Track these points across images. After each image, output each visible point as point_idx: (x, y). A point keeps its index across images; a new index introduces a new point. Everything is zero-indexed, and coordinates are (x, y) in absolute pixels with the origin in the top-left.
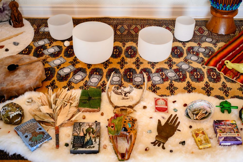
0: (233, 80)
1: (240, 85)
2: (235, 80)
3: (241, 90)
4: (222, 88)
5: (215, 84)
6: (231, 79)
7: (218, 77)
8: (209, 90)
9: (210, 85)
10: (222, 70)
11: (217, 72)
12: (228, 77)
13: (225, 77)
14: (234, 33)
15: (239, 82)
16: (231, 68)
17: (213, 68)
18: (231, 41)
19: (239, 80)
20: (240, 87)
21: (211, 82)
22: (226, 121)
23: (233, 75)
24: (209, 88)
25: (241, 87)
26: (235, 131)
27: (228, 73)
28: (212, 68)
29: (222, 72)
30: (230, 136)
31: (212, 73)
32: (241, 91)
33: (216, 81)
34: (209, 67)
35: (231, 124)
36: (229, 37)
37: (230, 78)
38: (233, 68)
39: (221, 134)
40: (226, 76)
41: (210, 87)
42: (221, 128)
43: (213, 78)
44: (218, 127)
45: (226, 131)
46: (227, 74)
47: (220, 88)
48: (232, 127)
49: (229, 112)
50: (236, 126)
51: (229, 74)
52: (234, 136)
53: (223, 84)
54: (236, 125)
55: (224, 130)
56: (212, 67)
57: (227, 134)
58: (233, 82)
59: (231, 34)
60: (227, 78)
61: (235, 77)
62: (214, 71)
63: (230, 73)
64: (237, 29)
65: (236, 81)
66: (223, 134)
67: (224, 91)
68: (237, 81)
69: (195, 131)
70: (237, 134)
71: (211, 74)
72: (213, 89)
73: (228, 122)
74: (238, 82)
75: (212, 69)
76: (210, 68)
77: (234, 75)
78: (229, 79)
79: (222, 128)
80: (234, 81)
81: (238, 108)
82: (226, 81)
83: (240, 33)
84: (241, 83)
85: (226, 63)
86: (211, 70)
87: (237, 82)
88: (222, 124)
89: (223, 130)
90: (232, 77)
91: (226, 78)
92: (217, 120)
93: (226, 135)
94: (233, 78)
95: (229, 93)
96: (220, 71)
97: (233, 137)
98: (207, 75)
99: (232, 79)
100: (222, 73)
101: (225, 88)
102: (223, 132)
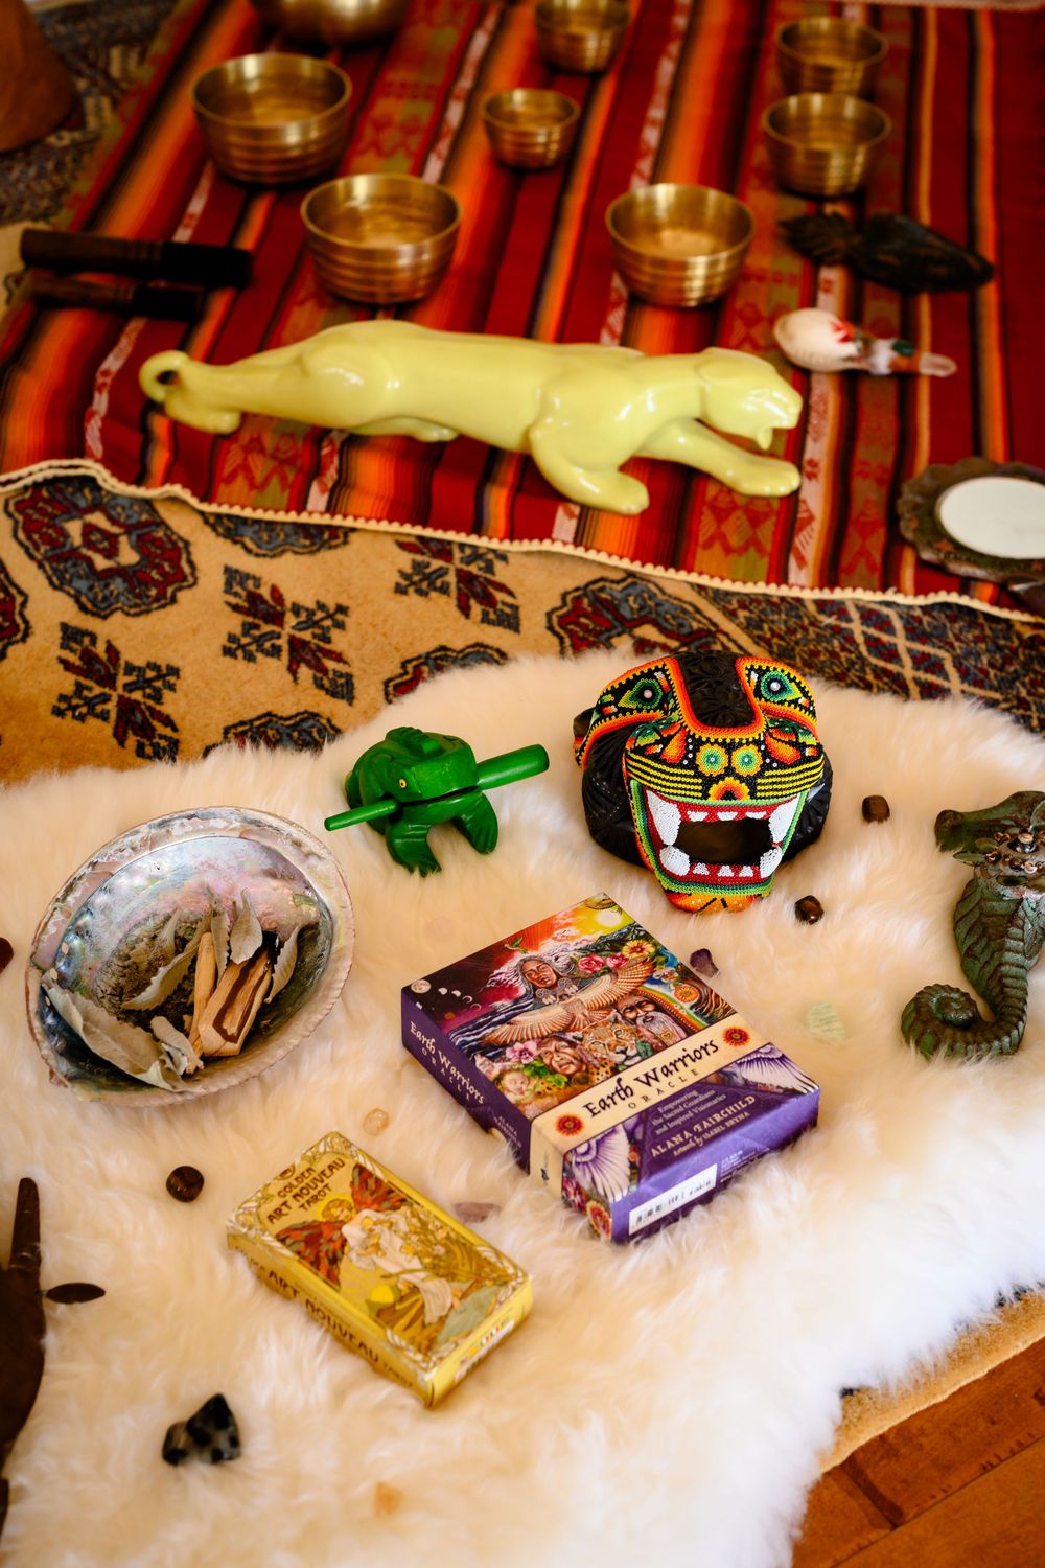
0: (304, 518)
1: (403, 546)
2: (326, 520)
3: (432, 586)
4: (246, 633)
5: (160, 621)
6: (281, 517)
7: (158, 543)
8: (137, 696)
9: (119, 644)
10: (159, 458)
11: (114, 496)
12: (248, 513)
13: (219, 516)
14: (73, 116)
15: (373, 525)
16: (226, 422)
17: (56, 479)
18: (83, 186)
19: (359, 501)
20: (405, 560)
21: (118, 617)
22: (528, 937)
23: (283, 478)
24: (122, 679)
25: (419, 558)
26: (685, 1008)
27: (227, 470)
28: (47, 482)
29: (168, 478)
30: (668, 1086)
31: (74, 528)
32: (434, 594)
33: (153, 592)
34: (13, 475)
35: (596, 949)
36: (50, 166)
37: (270, 516)
38: (245, 417)
39: (574, 1107)
40: (224, 509)
41: (130, 669)
42: (532, 1046)
43: (108, 574)
44: (495, 1050)
45: (598, 1043)
46: (223, 490)
47: (232, 638)
48: (623, 984)
49: (481, 834)
50: (649, 949)
51: (240, 482)
52: (706, 1067)
53: (236, 594)
54: (647, 937)
55: (572, 1045)
56: (43, 470)
57: (627, 1077)
58: (319, 538)
59: (52, 140)
60: (244, 521)
61: (315, 489)
62: (82, 503)
63: (245, 468)
64: (82, 84)
65: (338, 521)
66: (593, 1095)
67: (285, 655)
68: (349, 522)
69: (278, 1213)
70: (715, 1033)
71: (66, 536)
72: (174, 671)
73: (554, 950)
74: (360, 524)
75: (60, 491)
76: (28, 481)
77: (291, 476)
78: (270, 523)
79: (542, 1040)
80: (320, 528)
81: (546, 765)
82: (248, 551)
83: (130, 106)
84: (395, 527)
85: (157, 392)
86: (45, 501)
87: (353, 530)
88: (505, 990)
89: (562, 1057)
90: (285, 498)
91: (229, 529)
92: (435, 979)
93: (623, 1092)
94: (299, 504)
95: (339, 658)
96: (140, 479)
97: (701, 1086)
98: (40, 566)
99: (292, 517)
100: (176, 490)
101: (277, 618)
102: (581, 1080)
